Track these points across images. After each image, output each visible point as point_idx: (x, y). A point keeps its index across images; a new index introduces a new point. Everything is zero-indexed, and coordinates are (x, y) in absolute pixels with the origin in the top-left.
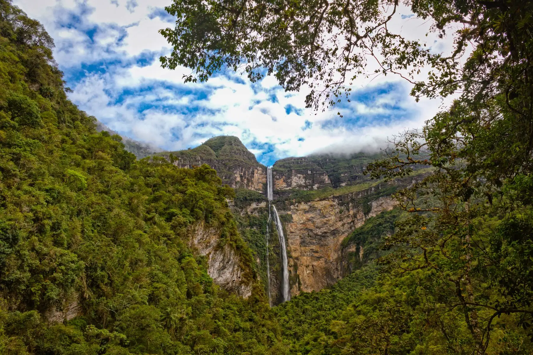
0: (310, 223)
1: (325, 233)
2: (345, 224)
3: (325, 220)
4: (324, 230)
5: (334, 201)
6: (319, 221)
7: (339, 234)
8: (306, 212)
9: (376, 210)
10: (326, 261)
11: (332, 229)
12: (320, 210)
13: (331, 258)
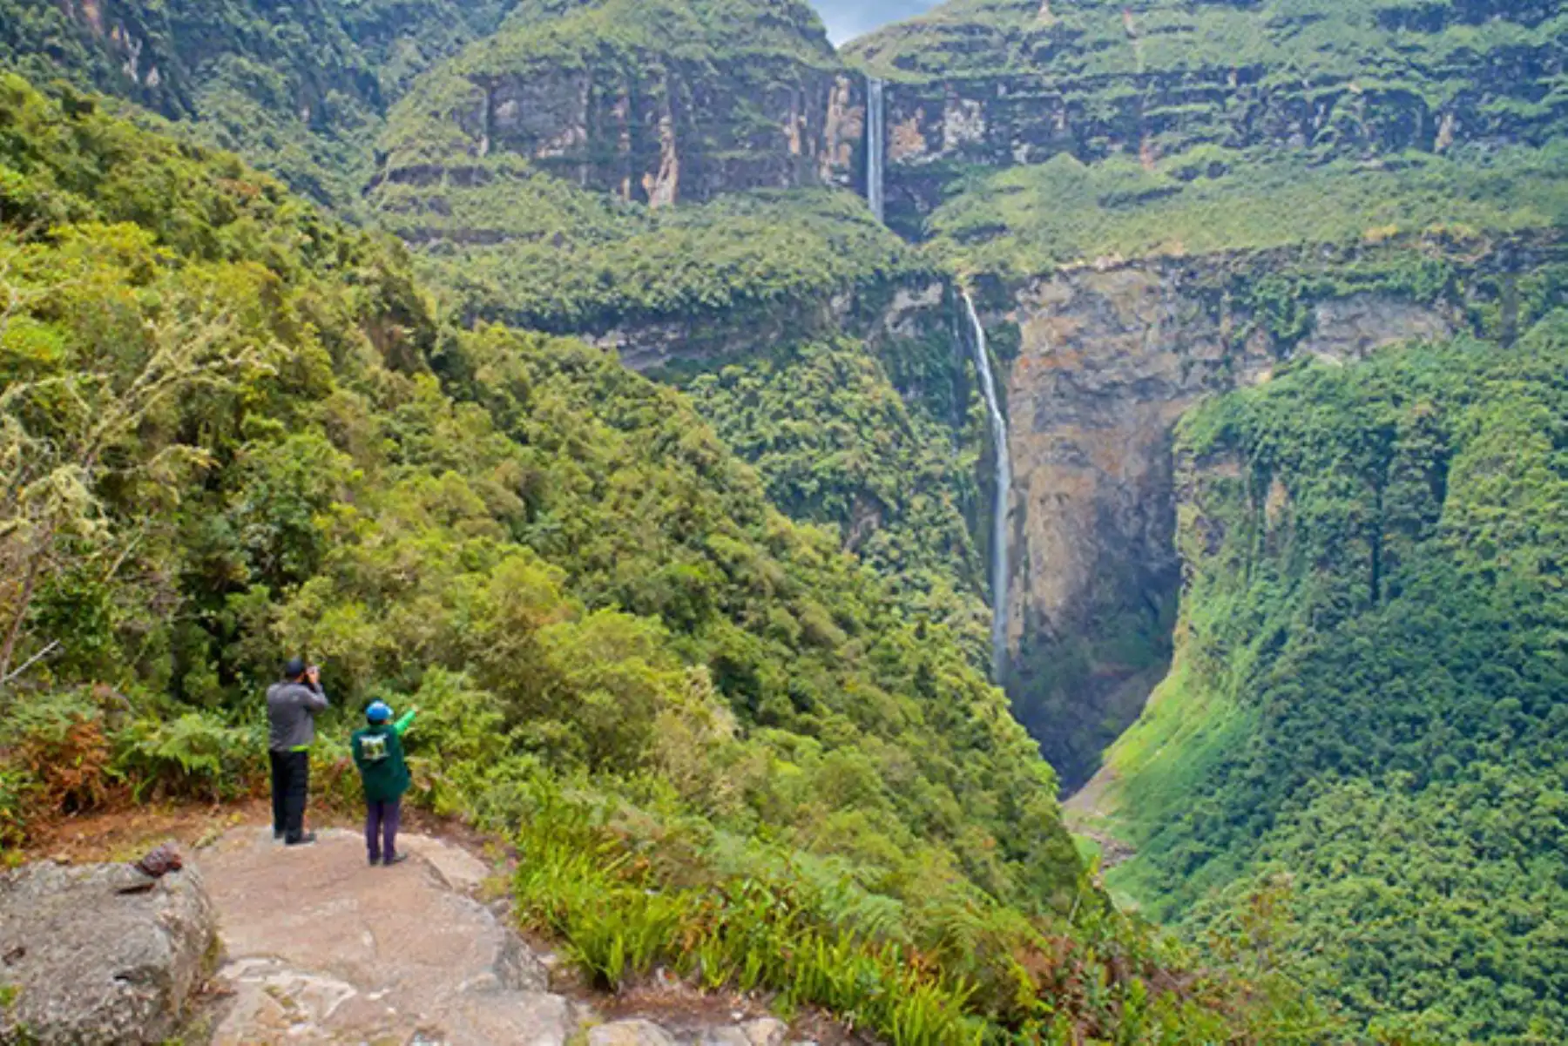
0: (1069, 348)
1: (1115, 385)
2: (1192, 364)
3: (1120, 341)
4: (1111, 374)
5: (1163, 275)
6: (1098, 343)
7: (1162, 393)
8: (1060, 310)
9: (1324, 333)
10: (1100, 480)
11: (1140, 373)
12: (1108, 303)
13: (1122, 470)
